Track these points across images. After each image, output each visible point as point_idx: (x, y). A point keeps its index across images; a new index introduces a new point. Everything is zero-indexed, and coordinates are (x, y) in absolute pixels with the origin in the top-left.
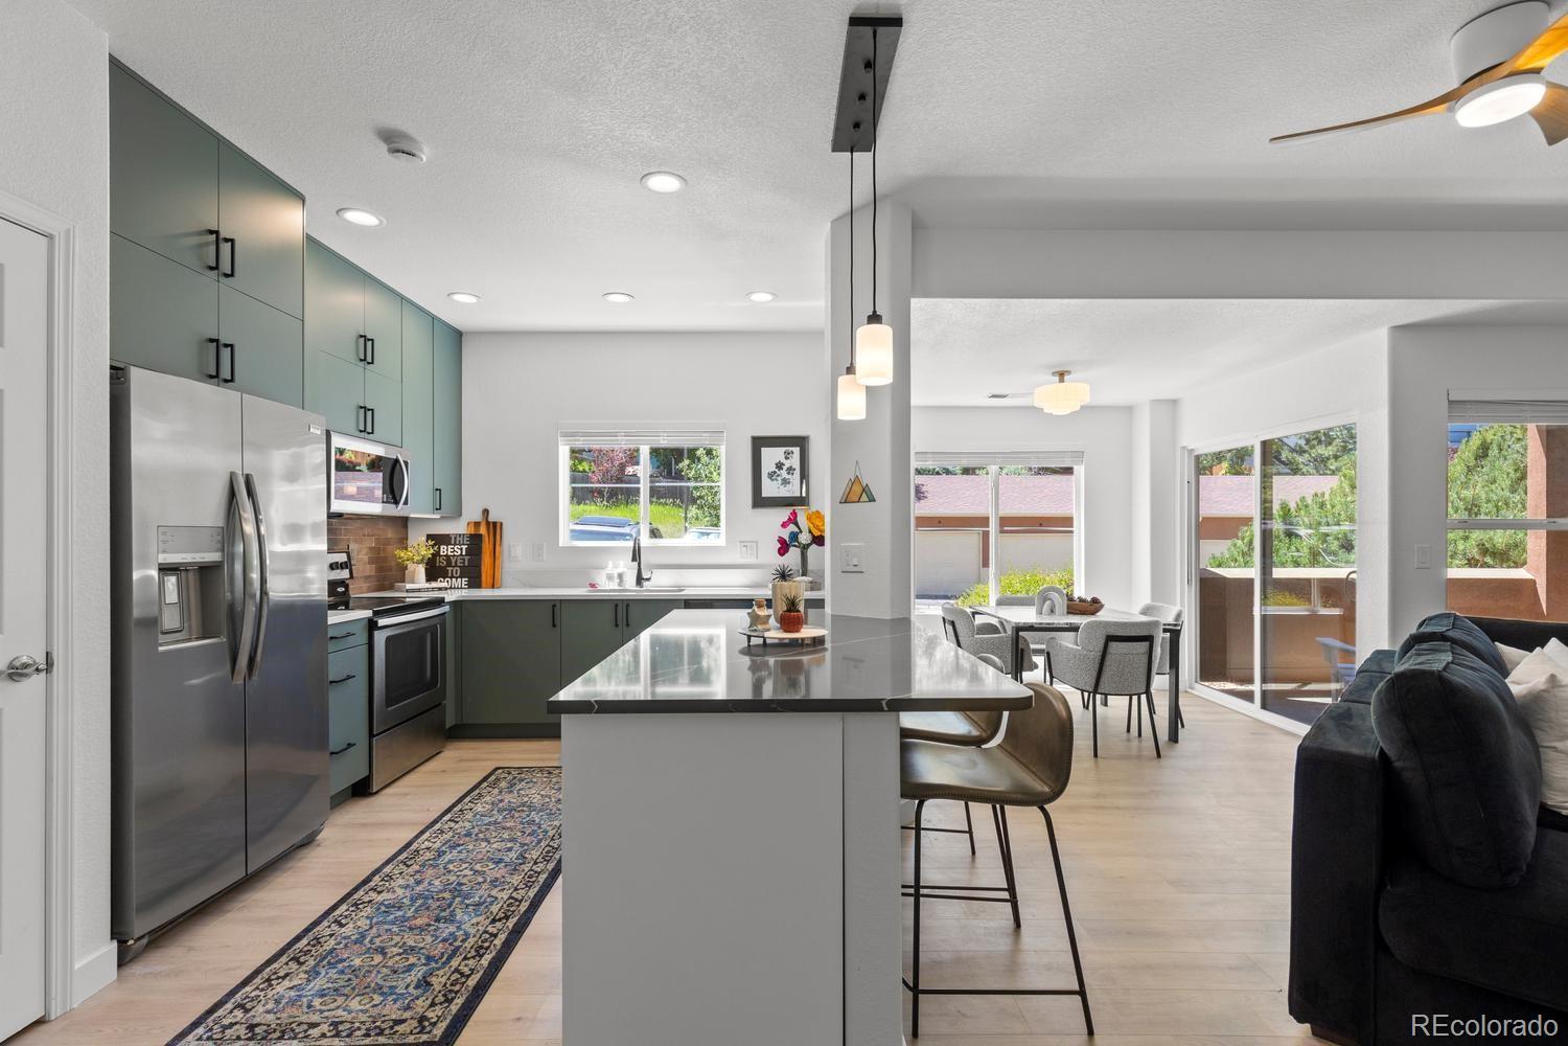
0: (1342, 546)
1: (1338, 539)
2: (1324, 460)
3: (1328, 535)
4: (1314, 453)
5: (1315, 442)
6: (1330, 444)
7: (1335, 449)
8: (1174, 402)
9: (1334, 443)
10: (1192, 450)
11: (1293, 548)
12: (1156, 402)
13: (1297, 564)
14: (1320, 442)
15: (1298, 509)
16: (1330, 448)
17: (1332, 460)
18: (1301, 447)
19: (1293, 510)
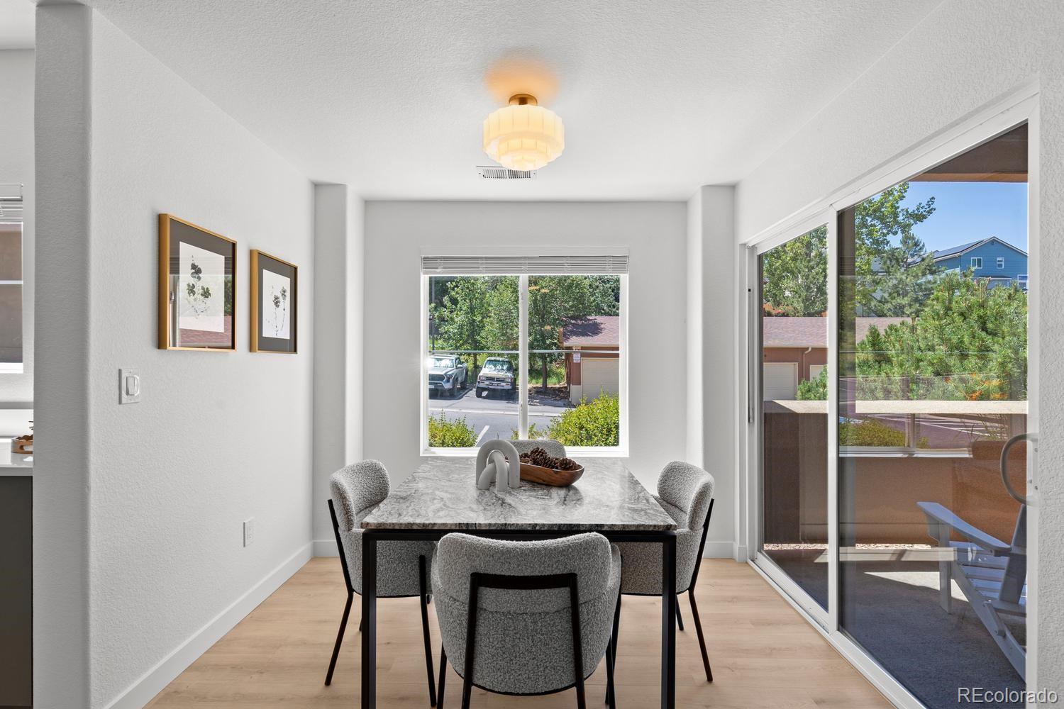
0: (937, 374)
1: (932, 364)
2: (902, 307)
3: (921, 360)
4: (894, 302)
5: (896, 295)
6: (906, 295)
7: (909, 299)
8: (733, 188)
9: (909, 295)
10: (754, 248)
11: (883, 375)
12: (709, 189)
13: (888, 395)
14: (899, 295)
15: (887, 335)
16: (906, 298)
17: (907, 308)
18: (885, 299)
19: (881, 336)
